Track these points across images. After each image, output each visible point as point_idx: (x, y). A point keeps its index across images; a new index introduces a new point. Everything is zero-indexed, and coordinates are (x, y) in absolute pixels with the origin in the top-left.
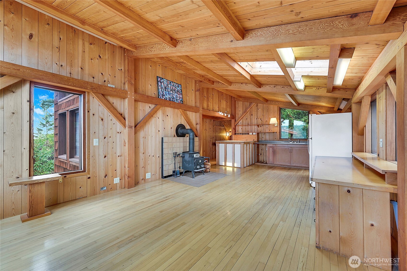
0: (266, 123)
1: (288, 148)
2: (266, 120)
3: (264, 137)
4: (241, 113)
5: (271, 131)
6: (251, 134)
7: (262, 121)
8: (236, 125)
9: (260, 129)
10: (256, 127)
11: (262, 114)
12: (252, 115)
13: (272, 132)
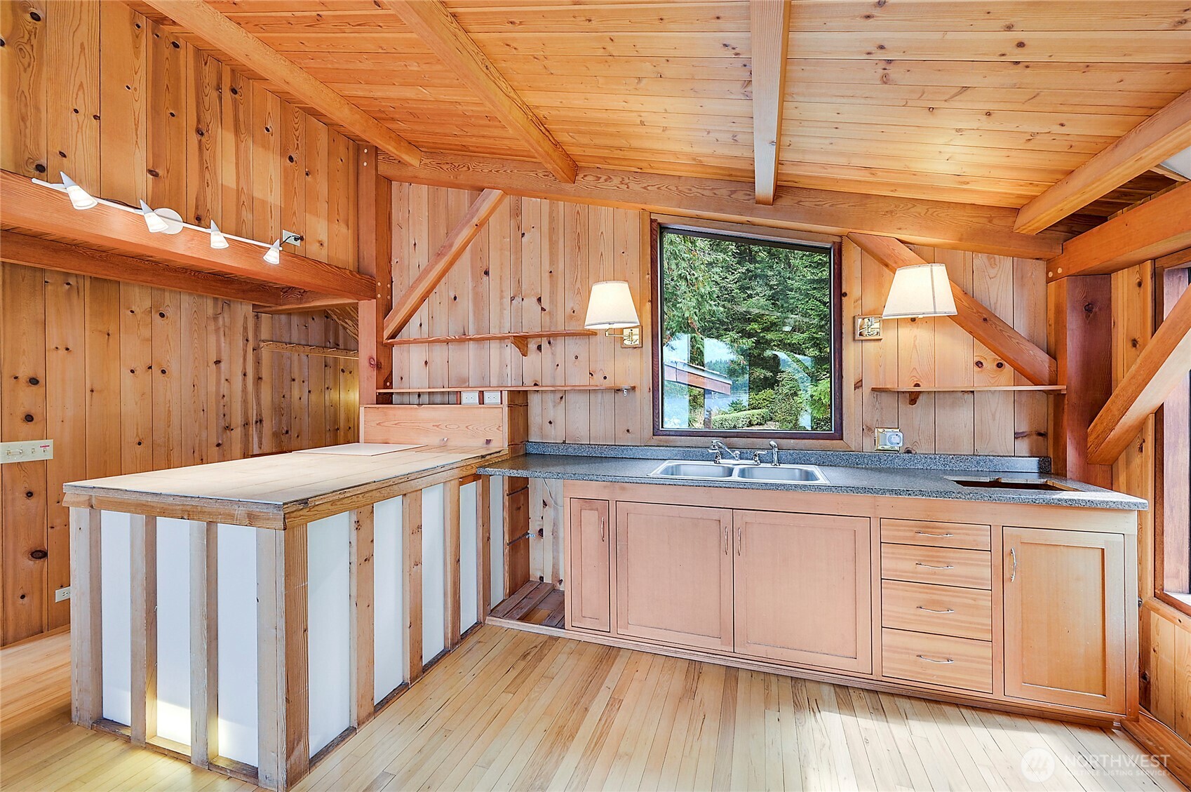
0: (573, 327)
1: (715, 514)
2: (570, 305)
3: (560, 421)
4: (420, 257)
5: (598, 380)
6: (470, 397)
7: (543, 309)
8: (393, 336)
9: (534, 367)
10: (511, 351)
11: (546, 267)
12: (487, 273)
13: (608, 383)
